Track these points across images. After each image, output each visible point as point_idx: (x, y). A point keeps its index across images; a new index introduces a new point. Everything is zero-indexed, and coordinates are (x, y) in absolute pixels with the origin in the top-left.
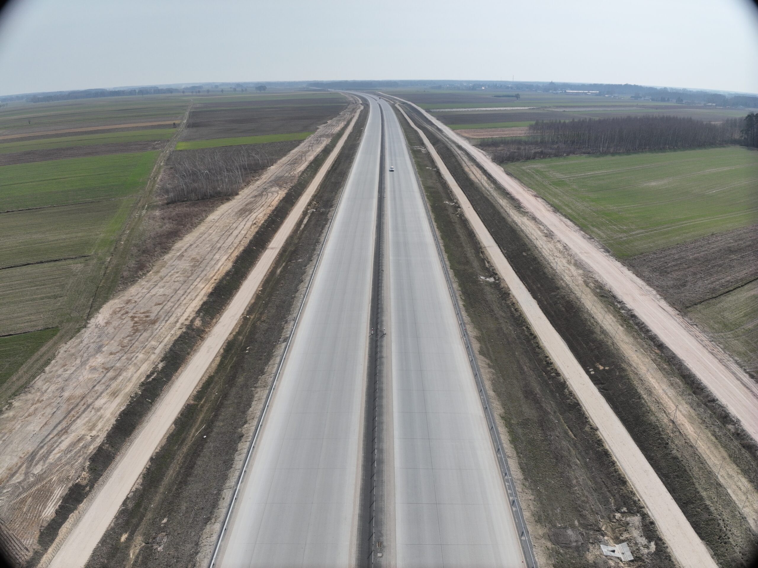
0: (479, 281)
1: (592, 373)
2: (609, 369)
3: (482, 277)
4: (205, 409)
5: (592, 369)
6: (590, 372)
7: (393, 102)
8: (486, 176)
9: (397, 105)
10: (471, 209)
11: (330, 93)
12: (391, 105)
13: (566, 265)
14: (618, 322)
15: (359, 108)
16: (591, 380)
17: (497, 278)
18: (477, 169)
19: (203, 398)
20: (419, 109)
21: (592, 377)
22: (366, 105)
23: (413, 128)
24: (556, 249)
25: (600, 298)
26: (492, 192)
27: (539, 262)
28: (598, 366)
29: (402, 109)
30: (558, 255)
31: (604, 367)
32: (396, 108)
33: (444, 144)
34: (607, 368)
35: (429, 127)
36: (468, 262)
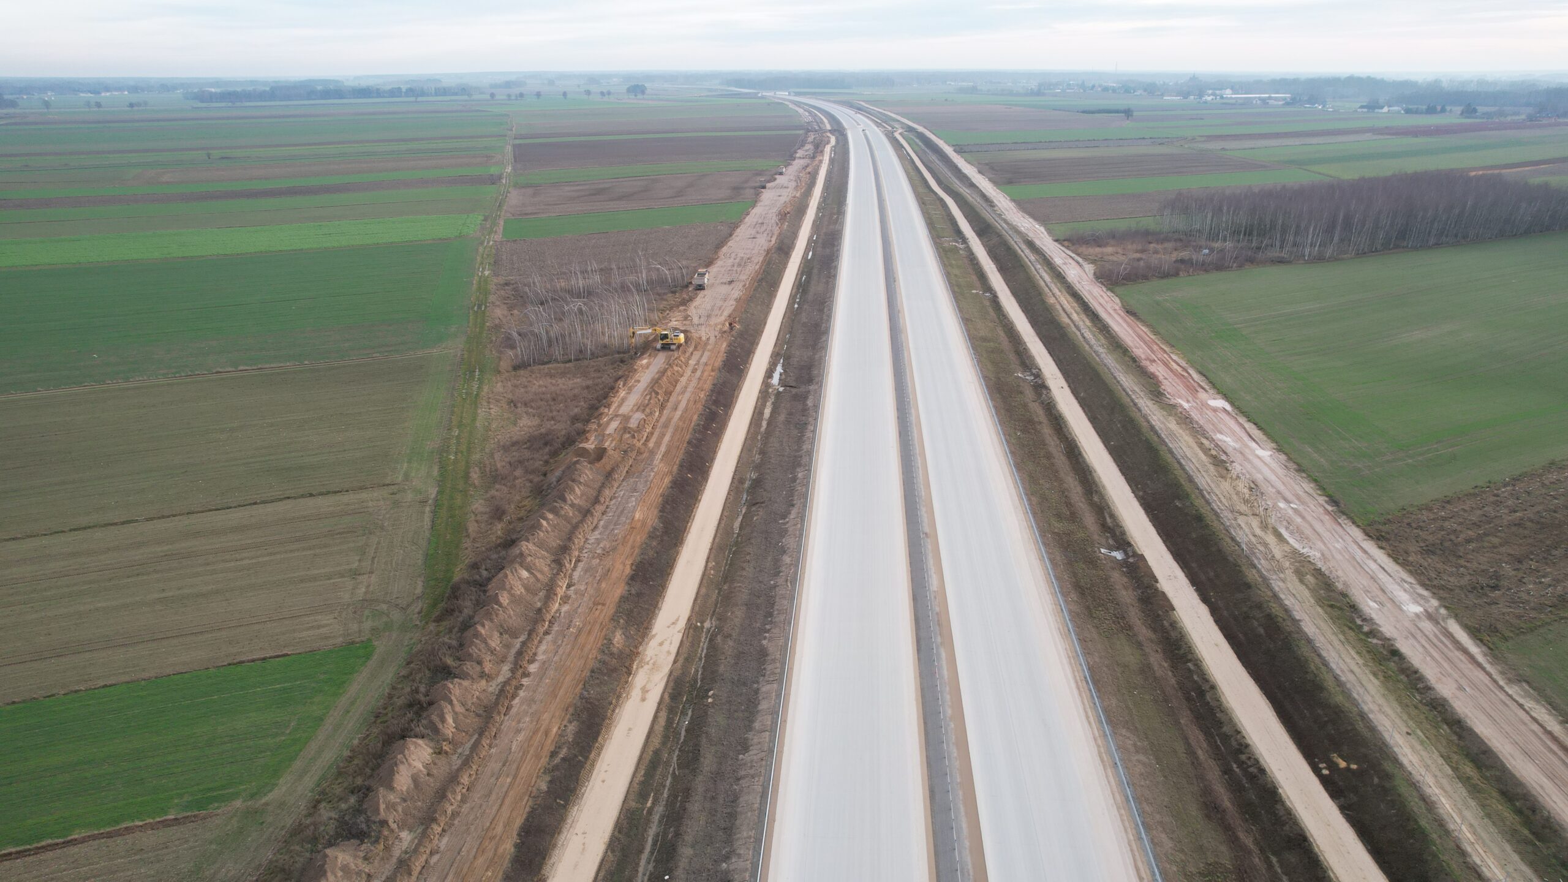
0: (1098, 558)
1: (1325, 772)
2: (1357, 769)
3: (1103, 550)
4: (656, 818)
5: (1324, 765)
6: (1321, 769)
7: (890, 128)
8: (1088, 316)
9: (897, 135)
10: (1067, 391)
11: (769, 104)
12: (886, 135)
13: (1258, 532)
14: (1366, 665)
15: (828, 142)
16: (1324, 786)
17: (1131, 554)
18: (1070, 299)
19: (650, 795)
20: (941, 144)
21: (1326, 782)
22: (840, 132)
23: (935, 194)
24: (1238, 493)
25: (1329, 609)
26: (1103, 355)
27: (1207, 526)
28: (1335, 759)
29: (909, 144)
30: (1243, 508)
31: (1348, 765)
32: (897, 140)
33: (1000, 236)
34: (1354, 767)
35: (965, 191)
36: (1074, 517)
